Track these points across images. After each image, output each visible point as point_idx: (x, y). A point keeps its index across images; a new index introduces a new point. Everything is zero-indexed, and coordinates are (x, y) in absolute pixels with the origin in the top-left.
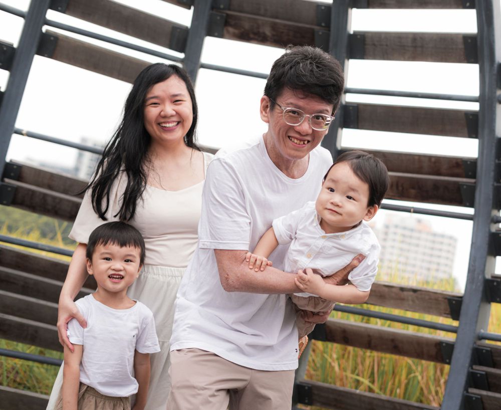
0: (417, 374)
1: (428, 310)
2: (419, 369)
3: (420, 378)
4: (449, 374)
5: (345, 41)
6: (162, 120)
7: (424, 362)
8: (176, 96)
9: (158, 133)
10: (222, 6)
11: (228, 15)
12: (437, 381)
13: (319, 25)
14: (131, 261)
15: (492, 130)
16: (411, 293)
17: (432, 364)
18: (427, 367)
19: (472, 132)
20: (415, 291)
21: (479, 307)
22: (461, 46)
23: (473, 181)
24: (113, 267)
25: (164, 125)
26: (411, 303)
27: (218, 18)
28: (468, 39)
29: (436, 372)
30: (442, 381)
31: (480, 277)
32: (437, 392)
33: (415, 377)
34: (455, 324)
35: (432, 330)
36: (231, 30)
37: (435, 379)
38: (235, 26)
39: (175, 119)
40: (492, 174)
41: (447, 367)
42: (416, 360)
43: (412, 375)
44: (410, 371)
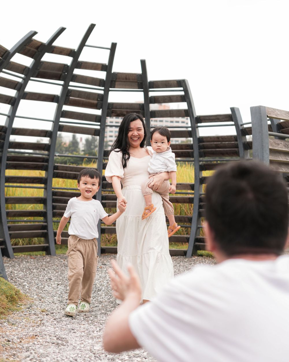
0: (183, 208)
1: (185, 189)
2: (184, 206)
3: (184, 209)
4: (193, 206)
5: (149, 114)
6: (133, 137)
7: (185, 204)
8: (139, 128)
9: (131, 141)
10: (110, 108)
11: (113, 111)
12: (190, 209)
13: (140, 109)
14: (95, 185)
15: (196, 136)
16: (179, 185)
17: (188, 204)
18: (186, 206)
19: (191, 136)
20: (180, 184)
21: (199, 186)
22: (184, 113)
23: (192, 150)
24: (87, 187)
25: (133, 139)
26: (179, 188)
27: (110, 112)
28: (185, 111)
29: (189, 206)
30: (192, 209)
31: (198, 178)
32: (191, 213)
33: (183, 209)
34: (193, 192)
35: (186, 195)
36: (114, 114)
37: (189, 209)
38: (115, 113)
39: (138, 137)
40: (198, 148)
41: (193, 205)
42: (182, 204)
43: (182, 208)
44: (181, 208)
